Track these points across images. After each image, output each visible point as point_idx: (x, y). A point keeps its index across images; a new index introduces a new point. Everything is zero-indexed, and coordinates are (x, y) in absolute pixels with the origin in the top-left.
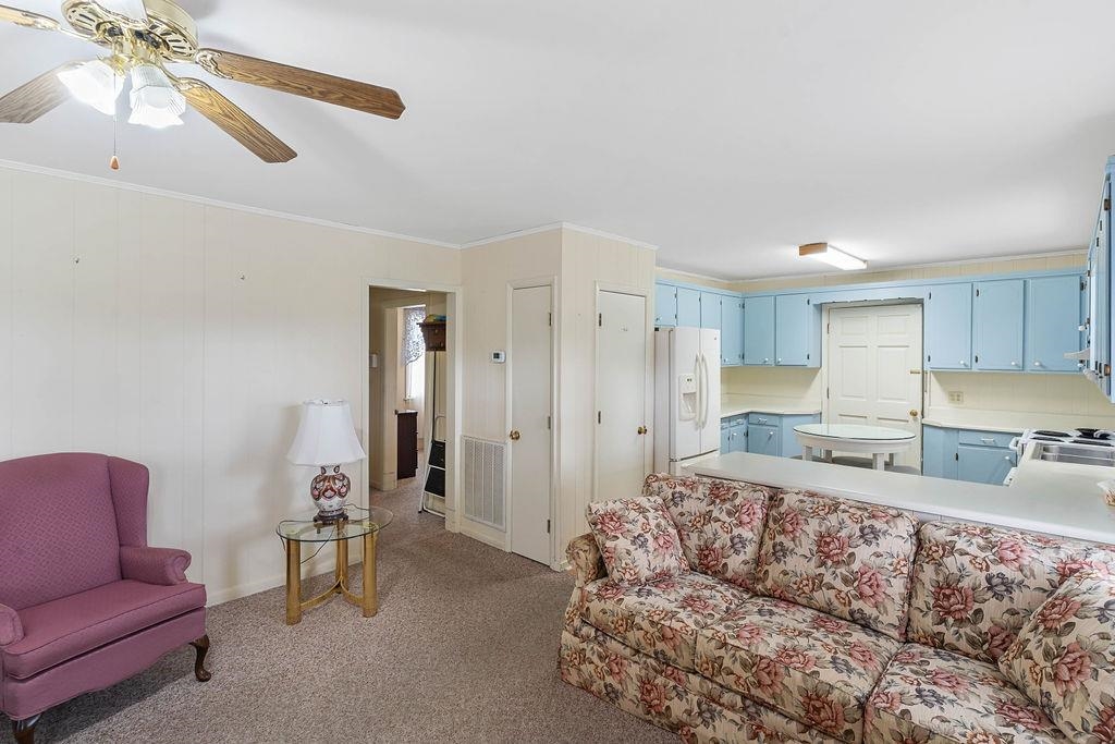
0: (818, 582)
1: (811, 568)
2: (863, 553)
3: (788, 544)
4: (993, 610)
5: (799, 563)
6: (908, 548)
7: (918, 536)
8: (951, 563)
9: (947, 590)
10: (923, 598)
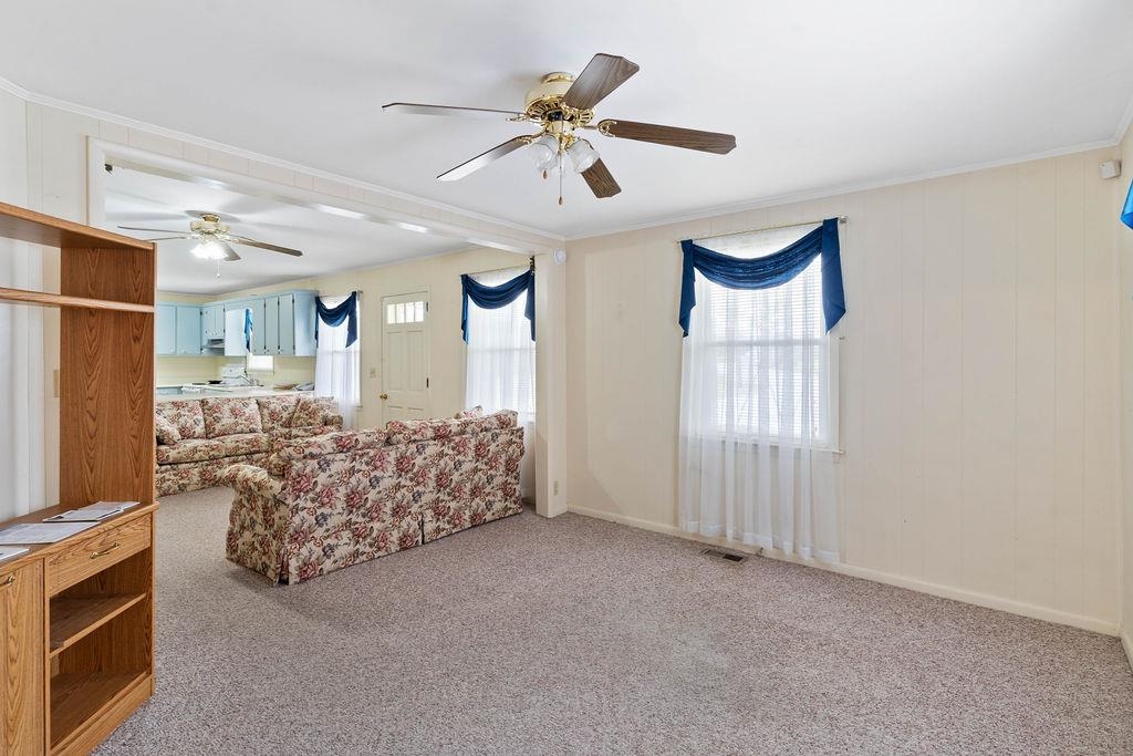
0: (237, 424)
1: (233, 420)
2: (247, 410)
3: (220, 415)
4: (285, 415)
5: (227, 420)
6: (257, 406)
7: (258, 403)
8: (272, 407)
9: (273, 415)
10: (267, 418)
